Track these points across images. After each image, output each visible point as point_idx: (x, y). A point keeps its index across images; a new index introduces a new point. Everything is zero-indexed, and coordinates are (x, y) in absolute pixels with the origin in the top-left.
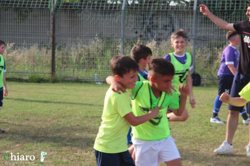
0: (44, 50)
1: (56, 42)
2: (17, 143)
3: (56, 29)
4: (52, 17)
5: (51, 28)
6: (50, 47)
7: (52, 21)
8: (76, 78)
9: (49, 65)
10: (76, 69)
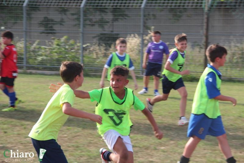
0: (197, 49)
1: (209, 41)
2: (172, 140)
3: (210, 28)
4: (205, 16)
5: (205, 27)
6: (202, 46)
7: (205, 20)
8: (229, 77)
9: (201, 64)
10: (229, 69)
